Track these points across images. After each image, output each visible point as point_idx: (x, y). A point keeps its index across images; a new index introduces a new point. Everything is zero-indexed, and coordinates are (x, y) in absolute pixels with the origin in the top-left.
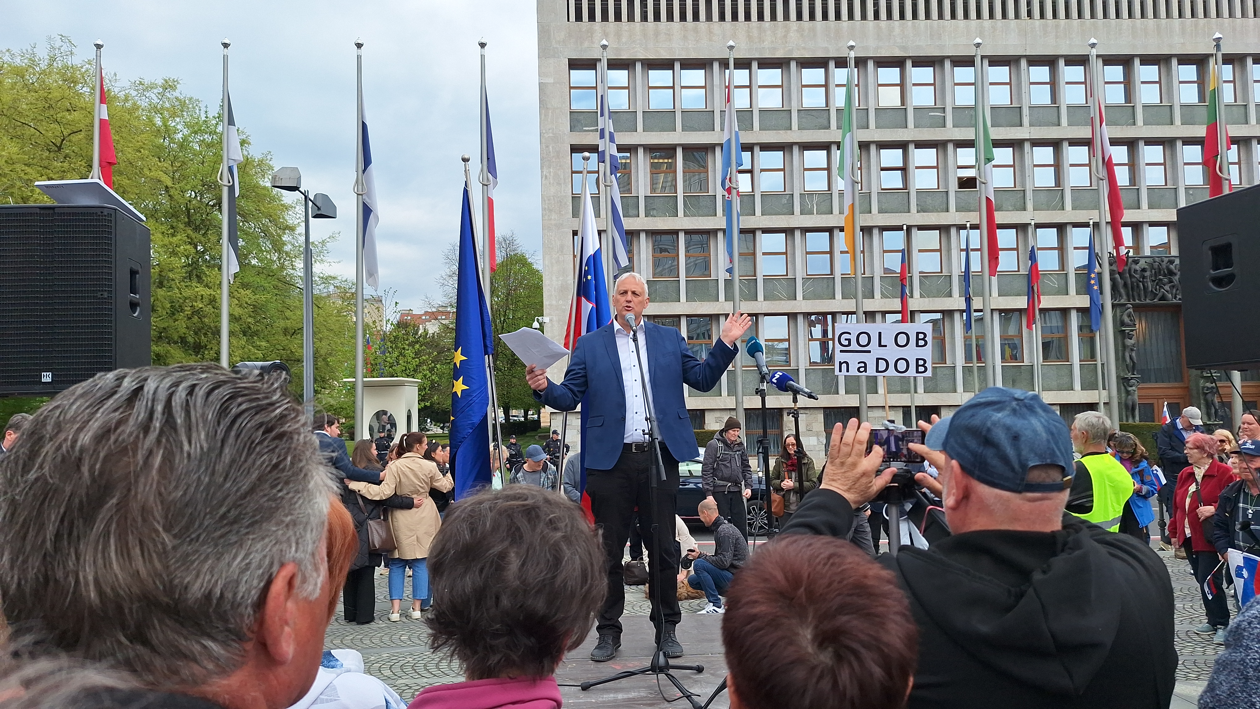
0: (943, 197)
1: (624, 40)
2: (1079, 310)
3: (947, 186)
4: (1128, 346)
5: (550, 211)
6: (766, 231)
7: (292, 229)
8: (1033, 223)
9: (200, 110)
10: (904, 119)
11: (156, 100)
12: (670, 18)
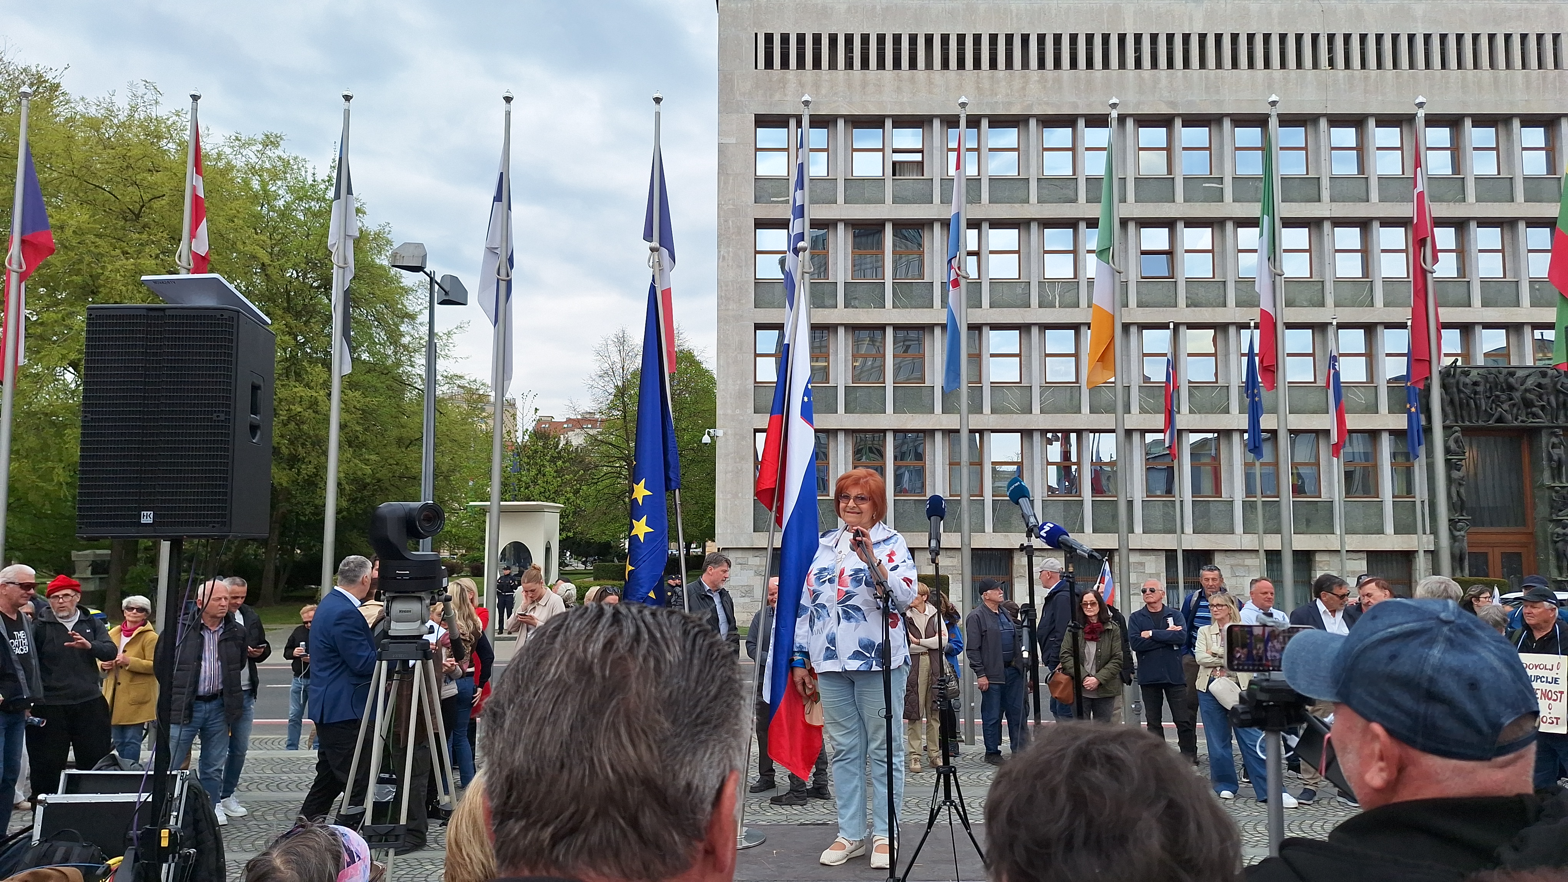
0: (1219, 288)
1: (824, 91)
2: (1392, 432)
3: (1225, 275)
4: (1455, 480)
5: (728, 299)
6: (995, 327)
7: (412, 317)
8: (1335, 323)
9: (306, 172)
10: (1171, 190)
11: (254, 160)
12: (881, 65)
